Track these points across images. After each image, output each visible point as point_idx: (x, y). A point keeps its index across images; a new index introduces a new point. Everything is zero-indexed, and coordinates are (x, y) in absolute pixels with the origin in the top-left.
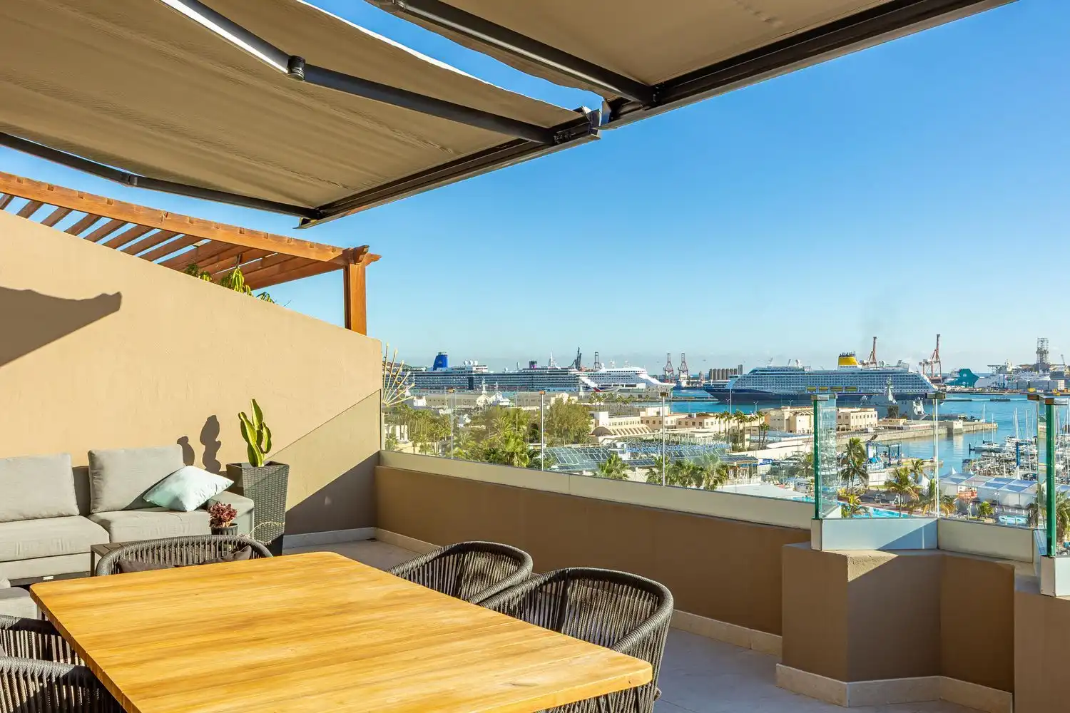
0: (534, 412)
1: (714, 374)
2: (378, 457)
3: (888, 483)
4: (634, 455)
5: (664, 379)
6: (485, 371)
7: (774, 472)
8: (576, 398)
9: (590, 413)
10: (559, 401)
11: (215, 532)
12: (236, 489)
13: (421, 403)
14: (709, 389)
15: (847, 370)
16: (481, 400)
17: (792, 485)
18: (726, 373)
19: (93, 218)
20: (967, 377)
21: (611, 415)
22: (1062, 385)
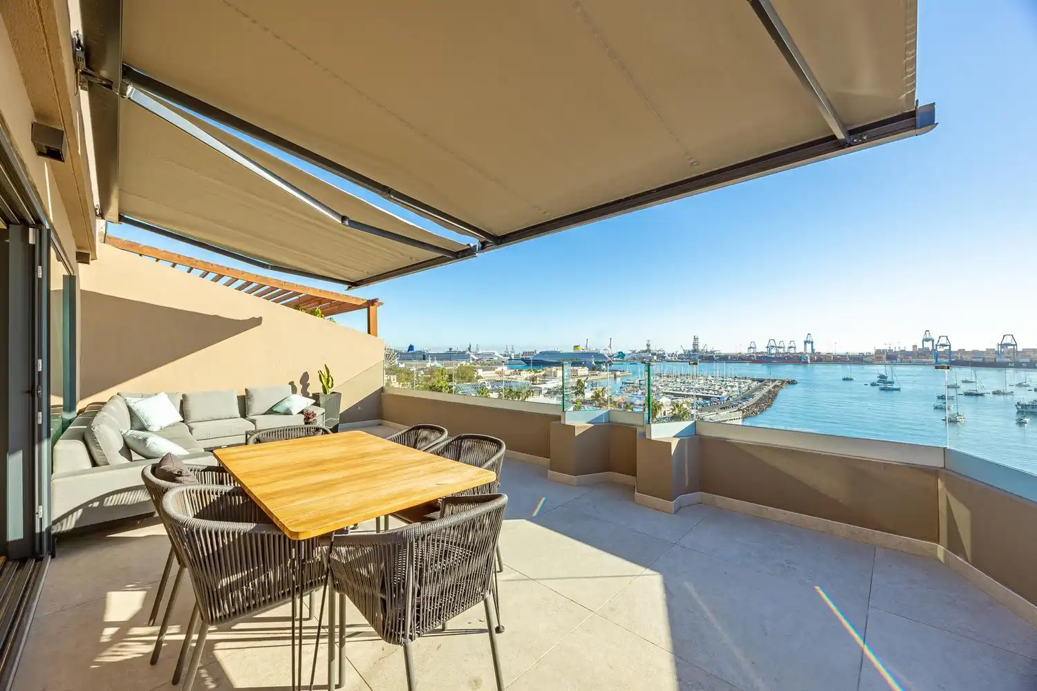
0: (451, 369)
1: (525, 353)
2: (382, 390)
3: (592, 397)
4: (493, 387)
6: (430, 352)
7: (548, 393)
8: (469, 364)
9: (474, 369)
10: (461, 365)
11: (306, 423)
12: (317, 404)
13: (402, 366)
14: (523, 360)
15: (576, 352)
16: (428, 365)
17: (554, 398)
18: (529, 353)
19: (249, 283)
20: (621, 355)
21: (483, 371)
22: (655, 358)
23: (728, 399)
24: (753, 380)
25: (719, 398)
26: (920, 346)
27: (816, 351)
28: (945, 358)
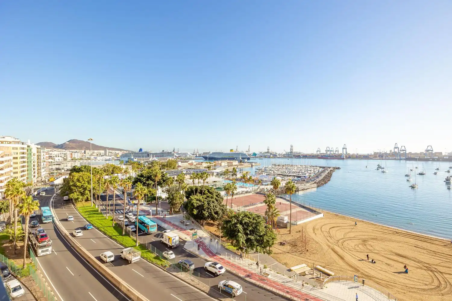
0: (163, 162)
1: (204, 153)
3: (241, 177)
4: (187, 172)
5: (193, 155)
6: (152, 152)
7: (217, 175)
8: (173, 159)
9: (176, 162)
10: (169, 160)
13: (135, 160)
14: (203, 157)
15: (232, 153)
16: (151, 159)
17: (221, 178)
18: (207, 153)
20: (255, 154)
21: (181, 163)
22: (272, 156)
23: (309, 177)
24: (320, 167)
25: (305, 177)
26: (393, 151)
27: (348, 153)
28: (404, 156)
